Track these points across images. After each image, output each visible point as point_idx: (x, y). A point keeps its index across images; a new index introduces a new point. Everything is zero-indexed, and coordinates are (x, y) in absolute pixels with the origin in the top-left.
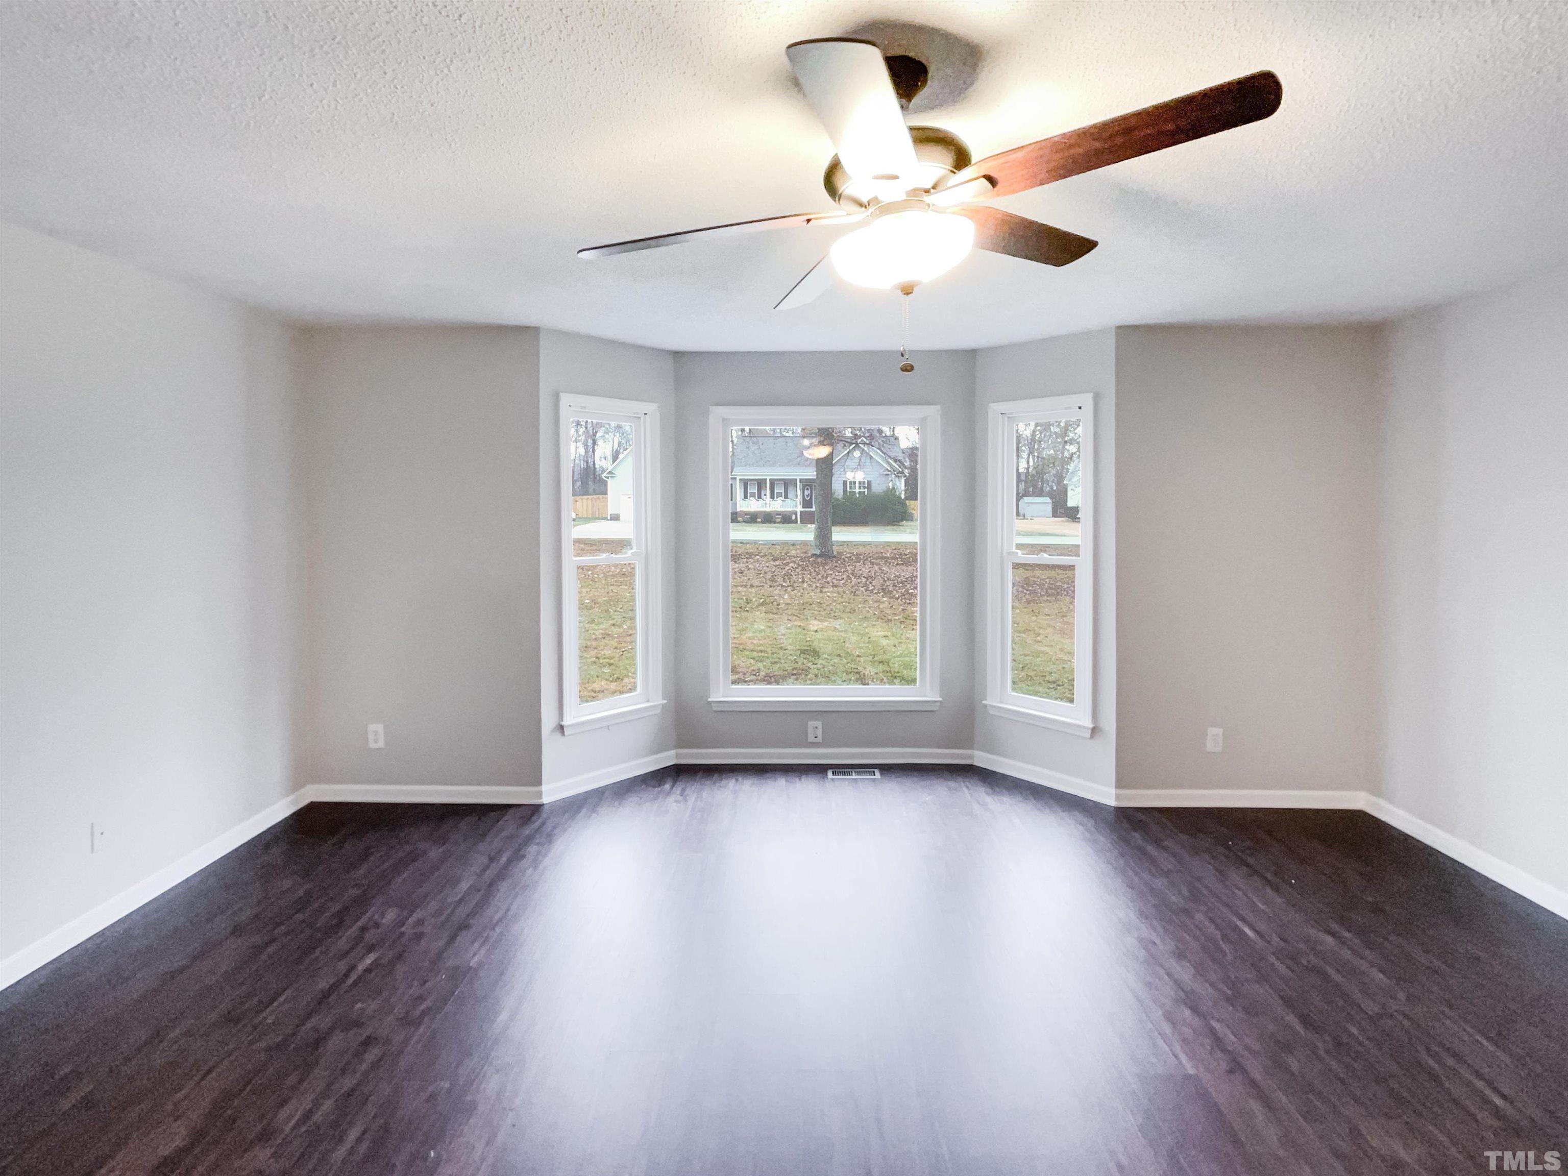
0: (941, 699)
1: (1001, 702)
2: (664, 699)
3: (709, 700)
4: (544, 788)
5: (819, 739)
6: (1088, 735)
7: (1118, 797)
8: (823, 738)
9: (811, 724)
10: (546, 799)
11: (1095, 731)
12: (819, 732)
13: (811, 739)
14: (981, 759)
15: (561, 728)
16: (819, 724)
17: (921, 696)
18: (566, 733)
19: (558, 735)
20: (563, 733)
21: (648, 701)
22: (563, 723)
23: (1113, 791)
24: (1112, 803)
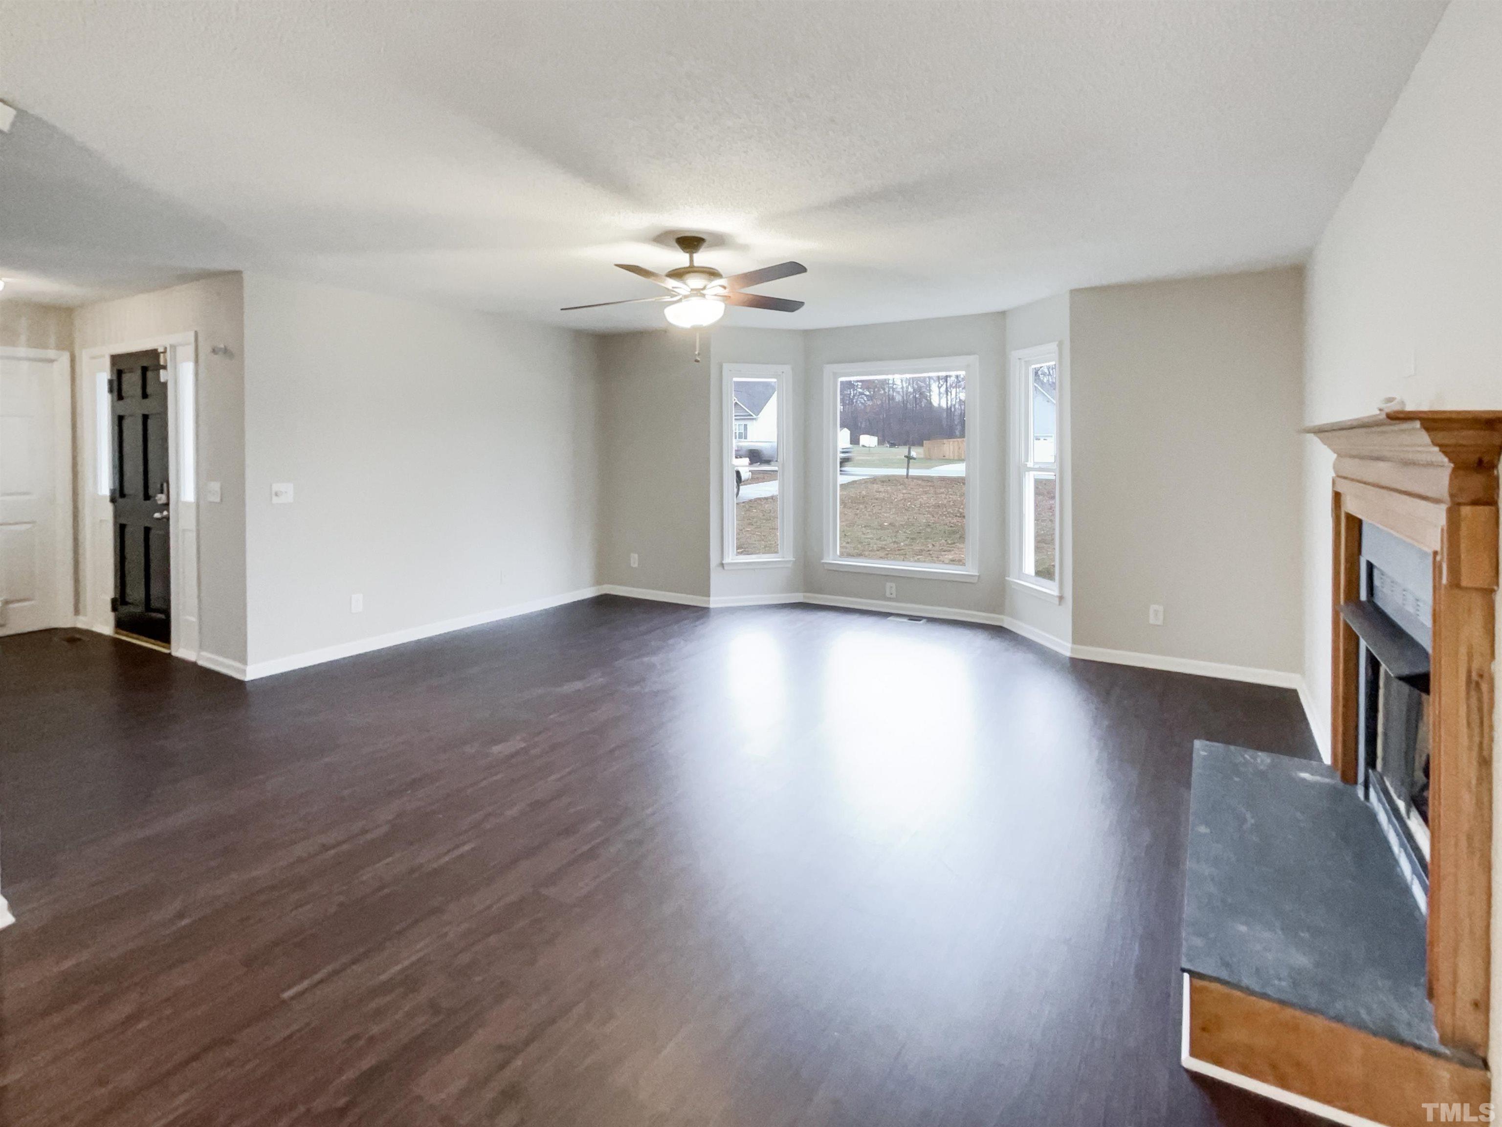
0: (977, 574)
1: (1019, 579)
2: (794, 558)
3: (823, 561)
4: (712, 599)
5: (894, 596)
6: (1057, 603)
7: (1072, 650)
8: (896, 595)
9: (888, 585)
10: (712, 606)
11: (1061, 598)
12: (894, 591)
13: (888, 595)
14: (1007, 622)
15: (722, 565)
16: (893, 585)
17: (967, 571)
18: (725, 568)
19: (720, 568)
20: (723, 567)
21: (784, 558)
22: (724, 562)
23: (1069, 645)
24: (1068, 654)
